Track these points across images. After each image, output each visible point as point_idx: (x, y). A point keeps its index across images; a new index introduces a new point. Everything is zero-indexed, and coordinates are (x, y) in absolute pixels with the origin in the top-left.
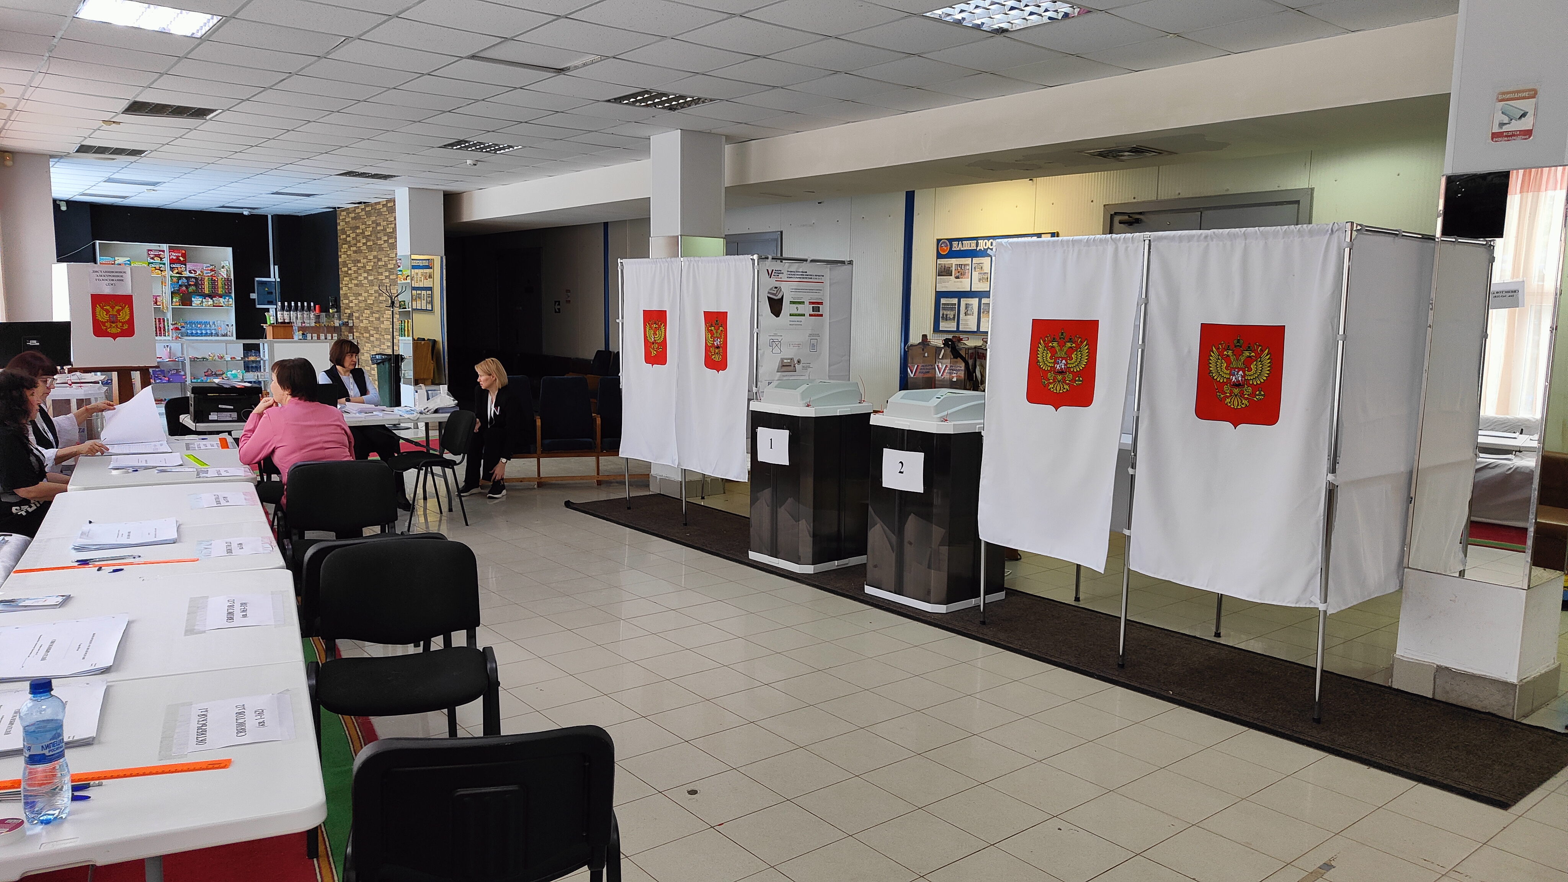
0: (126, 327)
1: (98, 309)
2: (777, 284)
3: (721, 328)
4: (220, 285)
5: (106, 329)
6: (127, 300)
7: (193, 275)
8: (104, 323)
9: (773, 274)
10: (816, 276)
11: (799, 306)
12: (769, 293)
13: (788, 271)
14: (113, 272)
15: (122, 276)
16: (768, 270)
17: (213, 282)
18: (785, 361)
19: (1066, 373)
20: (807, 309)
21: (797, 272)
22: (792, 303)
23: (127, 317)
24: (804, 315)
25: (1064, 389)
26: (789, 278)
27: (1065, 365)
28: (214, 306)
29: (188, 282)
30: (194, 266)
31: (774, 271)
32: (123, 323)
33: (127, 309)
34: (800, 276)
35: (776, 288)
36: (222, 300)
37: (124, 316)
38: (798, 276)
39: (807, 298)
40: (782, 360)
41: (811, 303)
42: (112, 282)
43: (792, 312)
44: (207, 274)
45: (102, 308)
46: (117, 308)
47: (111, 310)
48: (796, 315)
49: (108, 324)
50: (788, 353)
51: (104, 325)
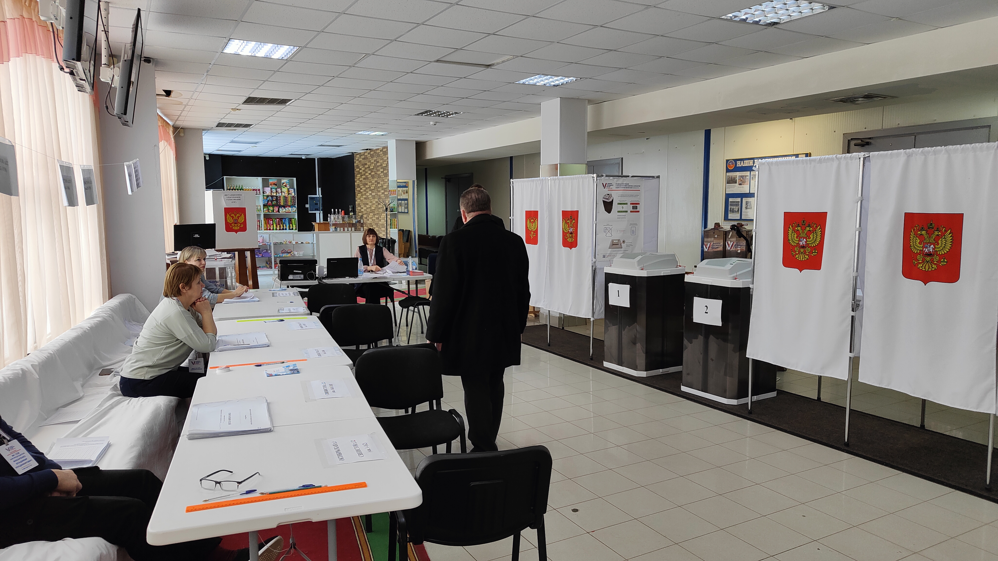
0: (242, 226)
1: (228, 216)
2: (609, 192)
3: (574, 221)
4: (289, 200)
5: (232, 227)
6: (242, 211)
8: (231, 224)
9: (606, 186)
10: (635, 186)
11: (624, 206)
12: (603, 198)
13: (616, 184)
14: (235, 195)
15: (240, 197)
16: (603, 184)
18: (615, 241)
19: (806, 247)
20: (629, 208)
21: (622, 184)
22: (619, 204)
23: (243, 220)
24: (627, 212)
25: (805, 258)
26: (617, 188)
27: (805, 242)
29: (272, 199)
31: (607, 184)
32: (241, 224)
33: (243, 215)
34: (624, 187)
35: (608, 195)
36: (291, 208)
37: (241, 220)
38: (623, 187)
39: (629, 200)
40: (613, 241)
41: (632, 204)
42: (235, 201)
43: (619, 210)
45: (230, 215)
46: (238, 215)
47: (234, 216)
48: (622, 212)
49: (233, 225)
50: (616, 236)
51: (231, 225)
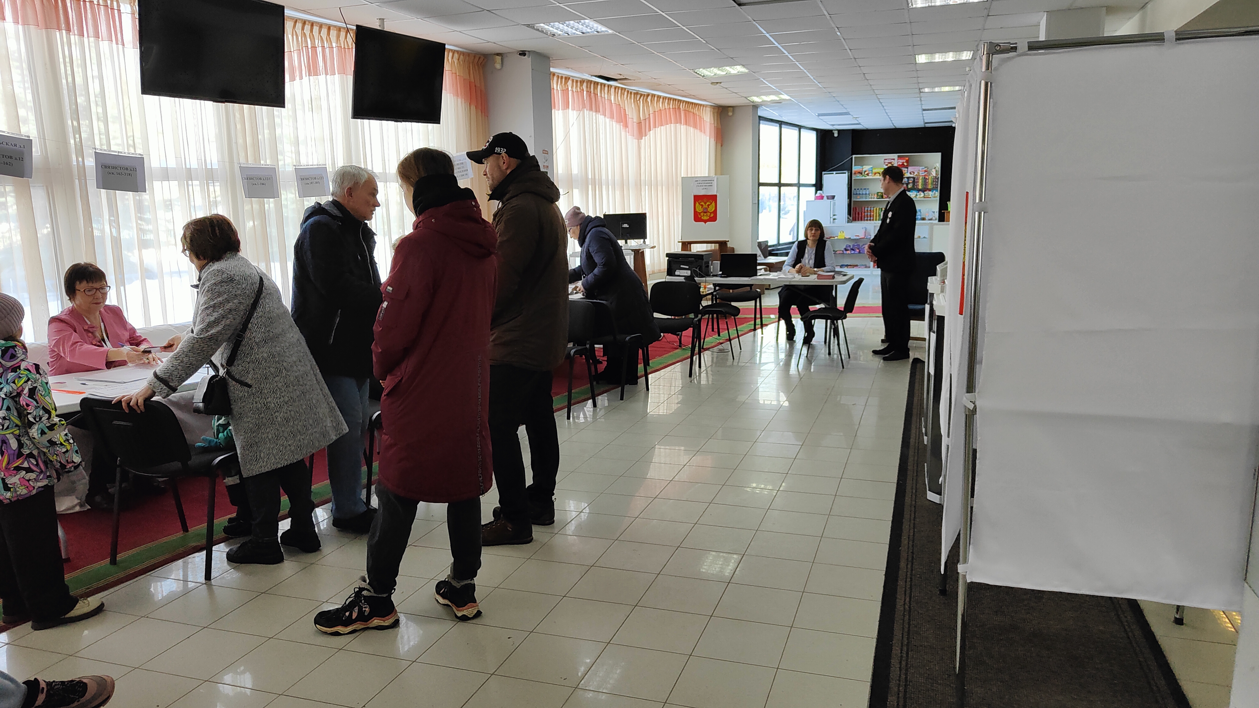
0: (712, 215)
1: (697, 204)
4: (930, 181)
5: (701, 217)
6: (714, 198)
7: (912, 176)
8: (700, 213)
14: (706, 181)
15: (711, 183)
17: (925, 180)
23: (714, 209)
28: (925, 198)
29: (908, 181)
30: (914, 168)
32: (711, 213)
33: (713, 204)
36: (930, 193)
37: (711, 209)
42: (705, 187)
44: (922, 174)
45: (699, 204)
46: (708, 203)
47: (704, 205)
49: (702, 214)
51: (700, 215)
